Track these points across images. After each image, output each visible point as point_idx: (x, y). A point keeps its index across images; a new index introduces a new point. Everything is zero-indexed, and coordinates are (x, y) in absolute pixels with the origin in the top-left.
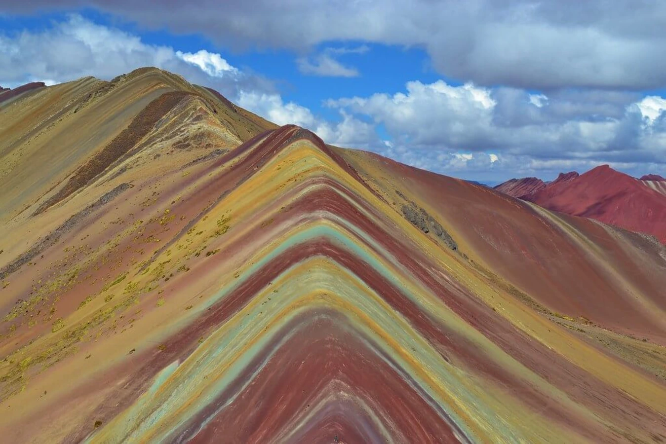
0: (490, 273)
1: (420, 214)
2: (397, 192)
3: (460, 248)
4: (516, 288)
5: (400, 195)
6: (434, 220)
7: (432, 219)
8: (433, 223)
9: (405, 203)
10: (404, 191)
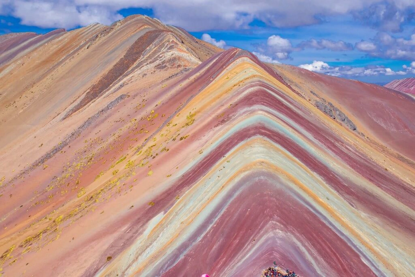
0: (382, 146)
1: (329, 107)
2: (311, 92)
3: (358, 129)
4: (401, 155)
5: (314, 94)
6: (338, 110)
7: (336, 110)
8: (338, 112)
9: (318, 99)
10: (316, 91)
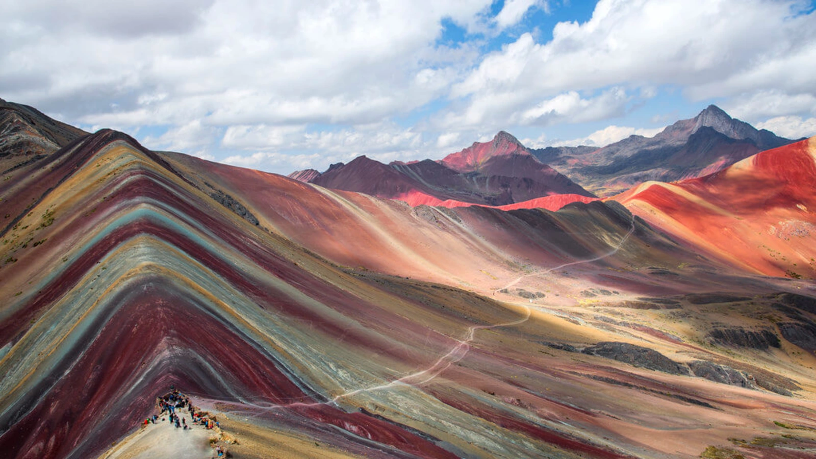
1: (227, 199)
2: (206, 184)
3: (260, 224)
5: (209, 186)
6: (238, 203)
8: (237, 206)
9: (213, 191)
10: (212, 182)
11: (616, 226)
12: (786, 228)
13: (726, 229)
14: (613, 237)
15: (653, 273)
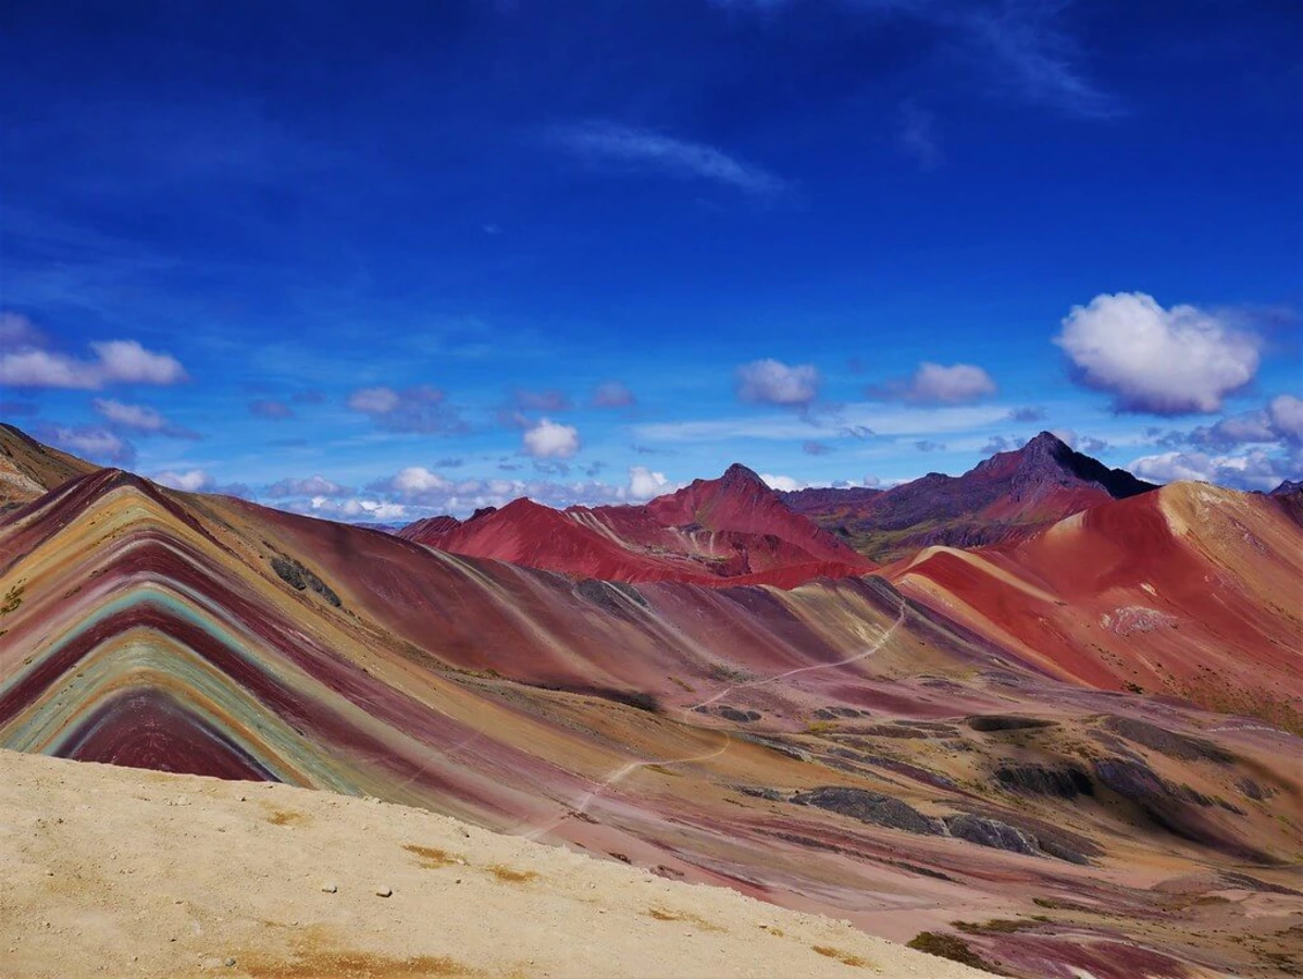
0: (381, 630)
1: (295, 567)
2: (265, 543)
3: (343, 604)
4: (412, 643)
5: (269, 546)
6: (311, 574)
7: (308, 572)
8: (310, 577)
9: (275, 555)
10: (273, 541)
11: (877, 614)
12: (1125, 618)
13: (1041, 619)
14: (872, 630)
15: (925, 684)
